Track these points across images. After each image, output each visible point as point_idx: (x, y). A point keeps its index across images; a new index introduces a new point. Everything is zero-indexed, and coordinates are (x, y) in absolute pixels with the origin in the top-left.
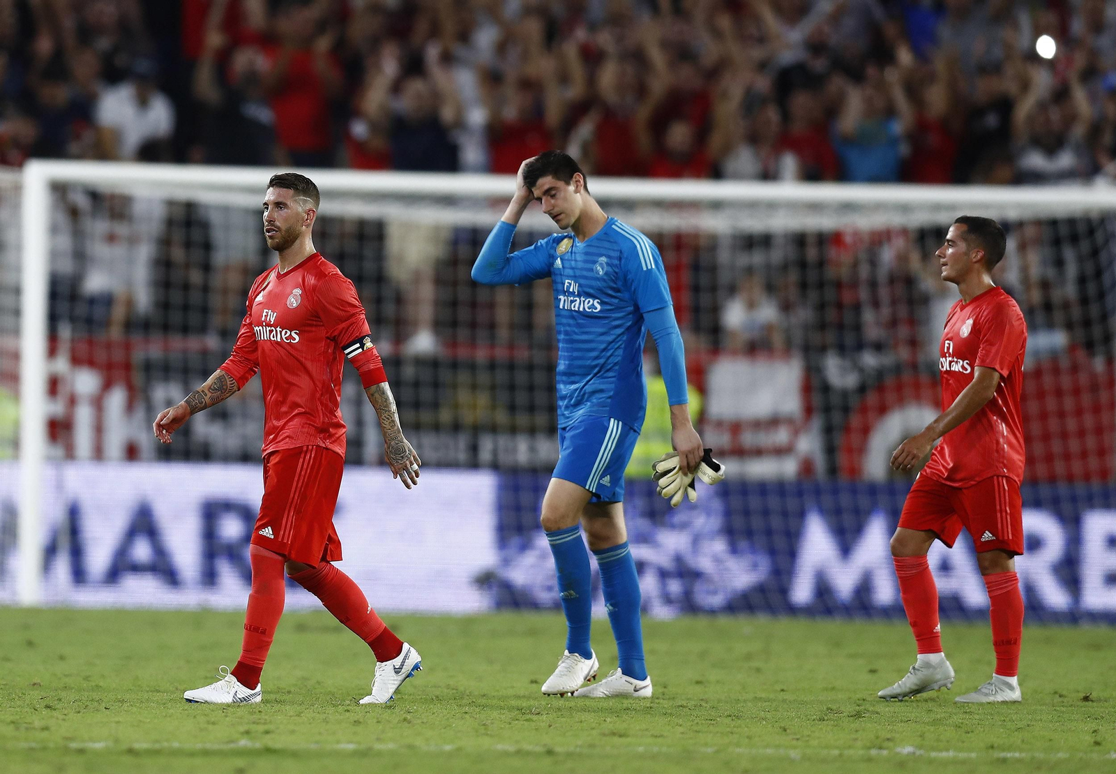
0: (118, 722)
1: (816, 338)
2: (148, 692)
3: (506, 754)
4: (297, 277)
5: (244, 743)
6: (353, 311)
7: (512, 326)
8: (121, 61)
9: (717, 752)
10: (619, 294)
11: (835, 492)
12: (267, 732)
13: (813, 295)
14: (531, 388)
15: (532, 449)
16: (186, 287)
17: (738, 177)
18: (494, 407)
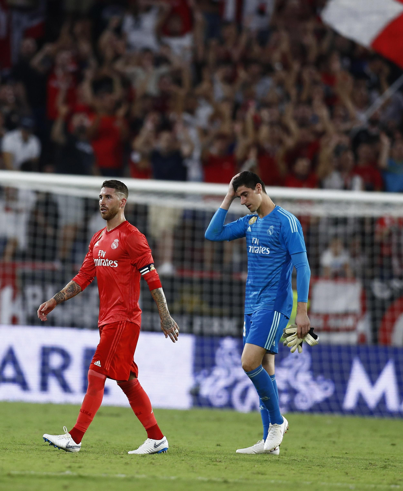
0: (3, 460)
1: (369, 272)
2: (19, 444)
3: (203, 482)
4: (117, 233)
5: (68, 472)
6: (144, 250)
7: (212, 261)
8: (15, 119)
9: (312, 484)
10: (279, 245)
11: (377, 351)
12: (80, 467)
13: (368, 250)
14: (221, 294)
15: (221, 325)
16: (45, 236)
17: (331, 188)
18: (201, 303)
